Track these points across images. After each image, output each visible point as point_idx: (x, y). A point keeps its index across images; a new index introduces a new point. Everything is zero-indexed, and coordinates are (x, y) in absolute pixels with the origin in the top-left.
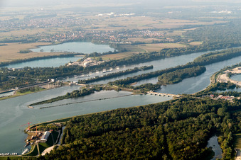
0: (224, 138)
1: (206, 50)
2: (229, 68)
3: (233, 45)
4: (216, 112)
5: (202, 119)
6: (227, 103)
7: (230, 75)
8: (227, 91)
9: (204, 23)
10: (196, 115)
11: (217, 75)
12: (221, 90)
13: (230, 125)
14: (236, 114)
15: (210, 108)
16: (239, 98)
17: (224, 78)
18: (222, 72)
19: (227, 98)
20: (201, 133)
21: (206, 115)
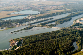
0: (78, 42)
1: (72, 12)
2: (80, 18)
3: (81, 10)
4: (75, 33)
5: (71, 36)
6: (79, 30)
7: (80, 21)
8: (79, 26)
9: (71, 3)
10: (68, 35)
11: (75, 20)
12: (77, 26)
13: (80, 38)
14: (82, 34)
15: (73, 32)
17: (78, 22)
18: (77, 20)
19: (79, 29)
20: (70, 41)
21: (72, 34)
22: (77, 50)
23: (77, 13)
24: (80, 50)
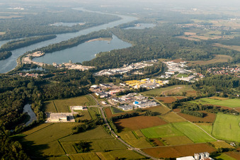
0: (36, 106)
1: (9, 39)
2: (30, 53)
3: (30, 35)
4: (26, 86)
5: (17, 92)
6: (33, 79)
7: (32, 58)
9: (4, 17)
10: (11, 89)
11: (21, 58)
12: (26, 69)
13: (39, 95)
14: (42, 87)
15: (21, 83)
16: (42, 75)
17: (27, 60)
18: (25, 56)
19: (32, 75)
20: (18, 102)
21: (19, 88)
22: (35, 122)
23: (23, 42)
24: (42, 122)
